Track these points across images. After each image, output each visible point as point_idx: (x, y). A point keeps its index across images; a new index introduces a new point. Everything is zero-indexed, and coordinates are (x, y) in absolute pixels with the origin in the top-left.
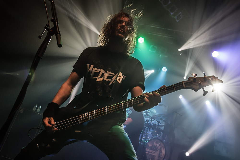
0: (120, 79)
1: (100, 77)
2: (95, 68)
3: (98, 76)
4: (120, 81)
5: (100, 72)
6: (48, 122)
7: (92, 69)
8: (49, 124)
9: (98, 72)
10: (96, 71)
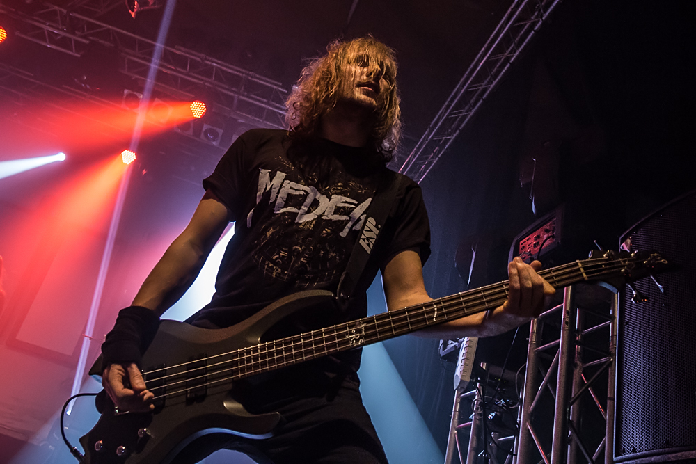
0: (368, 240)
1: (306, 209)
2: (292, 183)
3: (303, 207)
4: (369, 245)
5: (307, 194)
6: (120, 379)
7: (281, 185)
8: (125, 387)
9: (302, 193)
10: (296, 190)
